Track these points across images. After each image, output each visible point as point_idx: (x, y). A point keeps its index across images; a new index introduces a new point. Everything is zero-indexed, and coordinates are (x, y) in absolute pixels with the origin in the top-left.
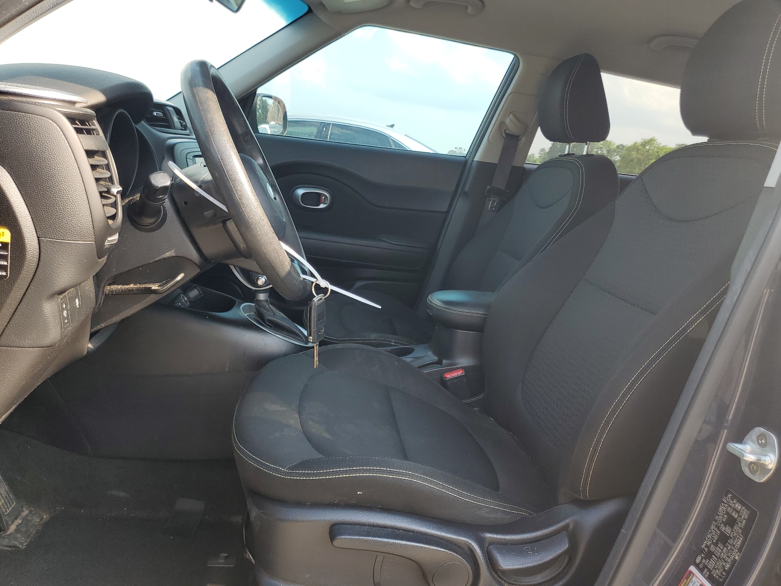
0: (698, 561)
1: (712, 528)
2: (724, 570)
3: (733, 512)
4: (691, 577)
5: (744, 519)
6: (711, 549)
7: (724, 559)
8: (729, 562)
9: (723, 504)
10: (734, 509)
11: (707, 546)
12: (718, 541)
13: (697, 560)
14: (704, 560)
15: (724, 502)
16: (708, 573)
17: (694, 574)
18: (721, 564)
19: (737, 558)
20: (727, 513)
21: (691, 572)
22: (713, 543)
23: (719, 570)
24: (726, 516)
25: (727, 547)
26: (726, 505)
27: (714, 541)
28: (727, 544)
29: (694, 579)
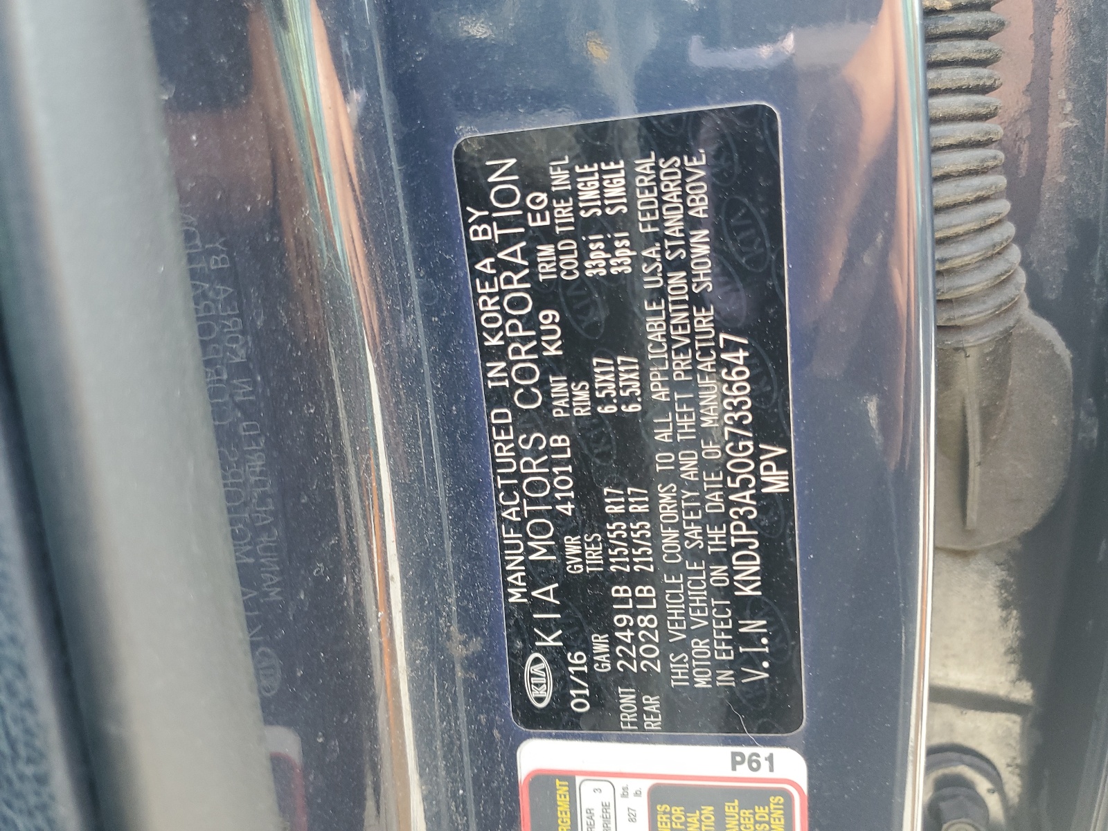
0: (541, 691)
1: (505, 454)
2: (743, 608)
3: (584, 254)
4: (563, 803)
5: (691, 224)
6: (575, 567)
7: (696, 555)
8: (740, 546)
9: (485, 265)
10: (583, 228)
11: (535, 574)
12: (587, 492)
13: (532, 695)
14: (577, 660)
15: (487, 249)
16: (652, 703)
17: (569, 778)
18: (698, 595)
19: (777, 482)
20: (545, 294)
21: (545, 781)
22: (565, 526)
23: (705, 633)
24: (549, 318)
25: (673, 476)
26: (513, 254)
27: (568, 509)
28: (662, 462)
29: (591, 797)
